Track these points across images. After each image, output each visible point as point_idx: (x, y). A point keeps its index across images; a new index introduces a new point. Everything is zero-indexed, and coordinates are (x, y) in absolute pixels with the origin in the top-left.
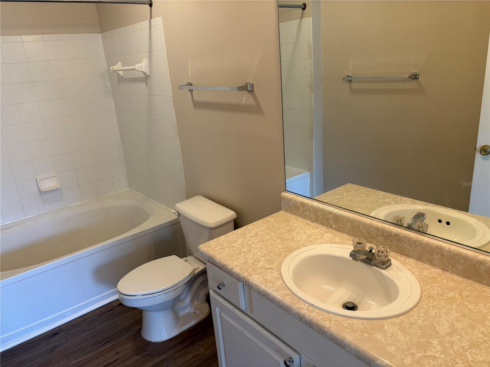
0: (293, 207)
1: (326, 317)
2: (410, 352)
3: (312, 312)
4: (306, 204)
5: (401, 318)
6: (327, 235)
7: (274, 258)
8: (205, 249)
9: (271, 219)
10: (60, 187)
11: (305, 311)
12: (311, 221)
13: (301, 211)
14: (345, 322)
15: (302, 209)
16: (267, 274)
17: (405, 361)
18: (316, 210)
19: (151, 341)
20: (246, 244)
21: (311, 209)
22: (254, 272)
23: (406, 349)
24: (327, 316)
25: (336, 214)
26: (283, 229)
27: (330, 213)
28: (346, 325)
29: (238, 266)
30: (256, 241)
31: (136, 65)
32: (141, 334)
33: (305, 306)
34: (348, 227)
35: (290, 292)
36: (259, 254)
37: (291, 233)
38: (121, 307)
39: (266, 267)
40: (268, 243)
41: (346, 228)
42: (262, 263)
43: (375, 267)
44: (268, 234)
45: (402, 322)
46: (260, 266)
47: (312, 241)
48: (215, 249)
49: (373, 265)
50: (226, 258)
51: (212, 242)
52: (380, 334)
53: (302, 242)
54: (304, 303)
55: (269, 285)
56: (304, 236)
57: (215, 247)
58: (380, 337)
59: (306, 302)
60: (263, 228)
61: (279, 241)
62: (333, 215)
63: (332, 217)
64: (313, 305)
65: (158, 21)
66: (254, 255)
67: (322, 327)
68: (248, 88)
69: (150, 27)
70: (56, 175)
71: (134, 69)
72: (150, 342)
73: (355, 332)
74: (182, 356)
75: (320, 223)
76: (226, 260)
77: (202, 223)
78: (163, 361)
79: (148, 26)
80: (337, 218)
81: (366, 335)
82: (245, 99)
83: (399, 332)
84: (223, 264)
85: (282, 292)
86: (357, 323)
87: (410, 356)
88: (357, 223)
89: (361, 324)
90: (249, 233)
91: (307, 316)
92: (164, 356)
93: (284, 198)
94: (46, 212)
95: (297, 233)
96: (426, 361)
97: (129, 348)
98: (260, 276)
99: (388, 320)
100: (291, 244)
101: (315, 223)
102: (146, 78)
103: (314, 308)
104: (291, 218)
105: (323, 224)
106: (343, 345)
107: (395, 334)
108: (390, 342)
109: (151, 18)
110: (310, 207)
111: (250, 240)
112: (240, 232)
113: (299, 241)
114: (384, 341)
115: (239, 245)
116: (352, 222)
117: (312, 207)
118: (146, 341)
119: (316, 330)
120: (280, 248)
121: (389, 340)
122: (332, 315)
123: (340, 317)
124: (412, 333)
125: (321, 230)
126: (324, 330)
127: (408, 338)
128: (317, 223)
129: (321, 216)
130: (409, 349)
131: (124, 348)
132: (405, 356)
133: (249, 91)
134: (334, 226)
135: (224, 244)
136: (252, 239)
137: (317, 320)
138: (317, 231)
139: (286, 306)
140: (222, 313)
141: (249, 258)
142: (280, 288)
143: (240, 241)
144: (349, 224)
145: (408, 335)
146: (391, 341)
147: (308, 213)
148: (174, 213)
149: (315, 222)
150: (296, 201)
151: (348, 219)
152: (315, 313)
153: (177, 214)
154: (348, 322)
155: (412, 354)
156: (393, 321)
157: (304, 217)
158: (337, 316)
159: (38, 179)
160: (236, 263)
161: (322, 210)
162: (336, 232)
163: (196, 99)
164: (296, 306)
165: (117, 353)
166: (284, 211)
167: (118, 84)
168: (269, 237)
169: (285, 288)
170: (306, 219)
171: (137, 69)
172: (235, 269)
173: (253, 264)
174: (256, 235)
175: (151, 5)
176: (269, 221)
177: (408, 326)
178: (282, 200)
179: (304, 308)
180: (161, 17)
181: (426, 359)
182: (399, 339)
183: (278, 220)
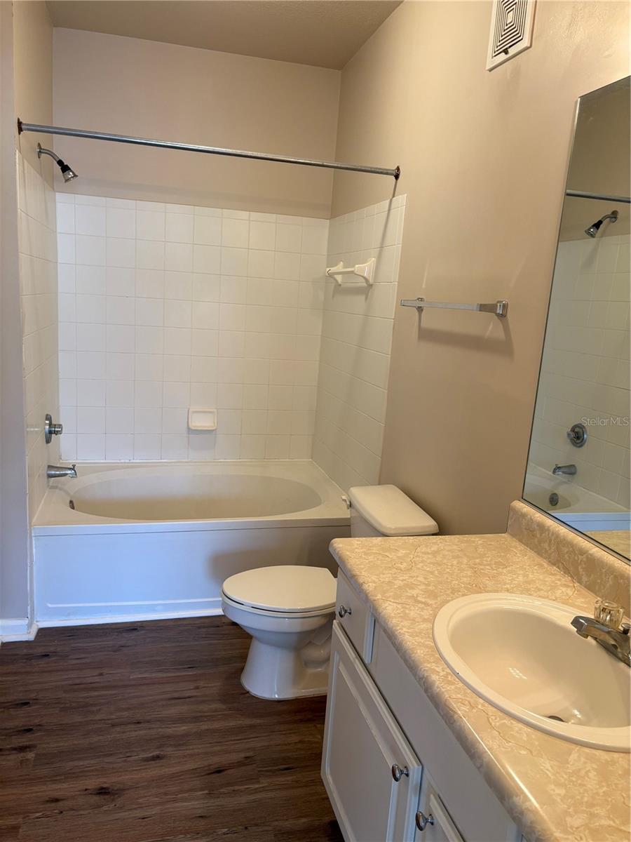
0: (526, 529)
1: (468, 699)
2: (592, 810)
3: (450, 683)
4: (546, 528)
5: (616, 755)
6: (564, 589)
7: (441, 592)
8: (341, 546)
9: (477, 539)
10: (215, 430)
11: (437, 678)
12: (550, 562)
13: (536, 540)
14: (498, 719)
15: (538, 536)
16: (412, 608)
17: (568, 819)
18: (560, 542)
19: (251, 690)
20: (409, 560)
21: (553, 538)
22: (394, 599)
23: (587, 802)
24: (472, 698)
25: (591, 555)
26: (489, 559)
27: (582, 552)
28: (498, 724)
29: (374, 582)
30: (429, 561)
31: (357, 266)
32: (240, 676)
33: (443, 671)
34: (608, 585)
35: (433, 644)
36: (421, 579)
37: (499, 568)
38: (232, 627)
39: (419, 598)
40: (448, 570)
41: (604, 587)
42: (415, 592)
43: (622, 665)
44: (458, 557)
45: (613, 762)
46: (409, 594)
47: (528, 590)
48: (356, 550)
49: (622, 661)
50: (362, 566)
51: (358, 541)
52: (552, 762)
53: (508, 586)
54: (446, 666)
55: (406, 623)
56: (521, 578)
57: (356, 548)
58: (548, 766)
59: (449, 666)
60: (455, 547)
61: (469, 573)
62: (587, 557)
63: (585, 559)
64: (457, 675)
65: (401, 200)
66: (412, 577)
67: (452, 711)
68: (497, 310)
69: (389, 210)
70: (215, 410)
71: (352, 272)
72: (248, 692)
73: (505, 740)
74: (284, 732)
75: (562, 569)
76: (363, 569)
77: (376, 525)
78: (252, 727)
79: (387, 209)
80: (593, 565)
81: (523, 752)
82: (491, 328)
83: (592, 774)
84: (354, 573)
85: (420, 640)
86: (520, 730)
87: (585, 815)
88: (626, 581)
89: (527, 734)
90: (427, 546)
91: (436, 686)
92: (258, 721)
93: (515, 511)
94: (186, 460)
95: (510, 572)
96: (613, 837)
97: (215, 688)
98: (399, 606)
99: (587, 750)
100: (487, 582)
101: (555, 568)
102: (367, 289)
103: (457, 680)
104: (516, 548)
105: (567, 571)
106: (473, 751)
107: (583, 773)
108: (563, 781)
109: (394, 196)
110: (553, 534)
111: (419, 557)
112: (411, 541)
113: (505, 584)
114: (550, 774)
115: (398, 557)
116: (616, 577)
117: (555, 536)
118: (243, 688)
119: (442, 714)
120: (463, 583)
121: (563, 777)
122: (481, 701)
123: (494, 709)
124: (620, 786)
125: (559, 580)
126: (452, 717)
127: (605, 789)
128: (558, 567)
129: (566, 556)
130: (592, 805)
131: (210, 685)
132: (576, 812)
133: (498, 315)
134: (585, 579)
135: (374, 548)
136: (426, 556)
137: (450, 697)
138: (549, 579)
139: (413, 661)
140: (341, 663)
141: (401, 578)
142: (420, 633)
143: (402, 553)
144: (610, 579)
145: (608, 786)
146: (565, 780)
147: (546, 545)
148: (345, 501)
149: (554, 564)
150: (531, 519)
151: (611, 570)
152: (453, 687)
153: (348, 503)
154: (505, 721)
155: (592, 816)
156: (596, 755)
157: (539, 553)
158: (490, 706)
159: (191, 410)
160: (374, 578)
161: (571, 545)
162: (585, 591)
163: (424, 325)
164: (428, 665)
165: (197, 688)
166: (511, 534)
167: (333, 297)
168: (455, 562)
169: (429, 637)
170: (542, 556)
171: (356, 272)
172: (367, 586)
173: (400, 588)
174: (435, 554)
175: (397, 177)
176: (474, 542)
177: (620, 772)
178: (511, 514)
179: (439, 672)
180: (406, 195)
181: (615, 834)
182: (585, 783)
183: (491, 545)
